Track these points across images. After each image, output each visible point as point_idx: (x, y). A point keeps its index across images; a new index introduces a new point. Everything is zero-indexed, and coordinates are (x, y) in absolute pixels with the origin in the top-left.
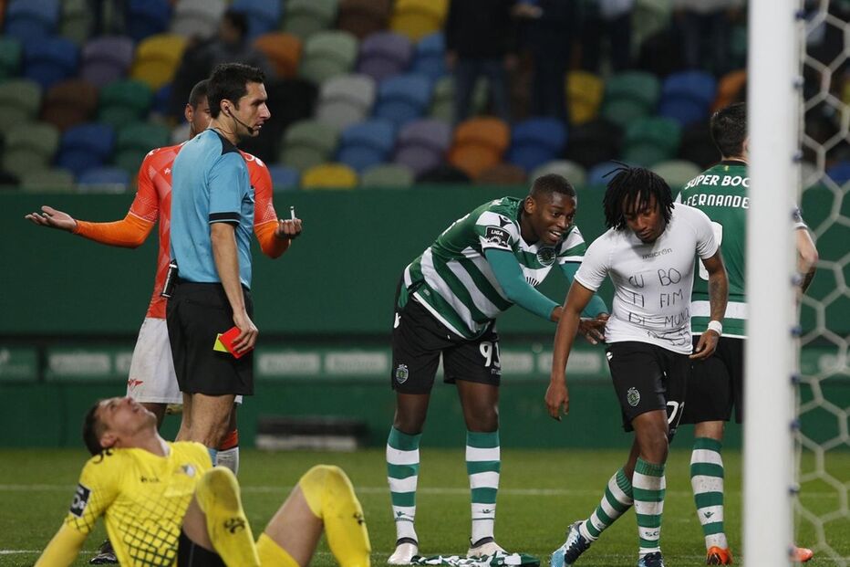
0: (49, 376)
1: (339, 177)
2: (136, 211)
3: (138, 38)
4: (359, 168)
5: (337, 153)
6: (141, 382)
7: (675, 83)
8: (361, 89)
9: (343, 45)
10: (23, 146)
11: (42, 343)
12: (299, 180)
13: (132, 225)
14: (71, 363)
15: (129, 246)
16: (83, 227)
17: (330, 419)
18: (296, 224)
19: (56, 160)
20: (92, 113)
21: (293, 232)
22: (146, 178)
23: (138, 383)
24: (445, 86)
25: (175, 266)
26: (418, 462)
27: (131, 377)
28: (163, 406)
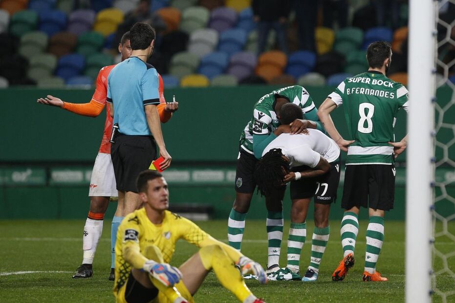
0: (51, 182)
1: (199, 81)
2: (95, 98)
3: (97, 10)
4: (210, 77)
5: (198, 70)
7: (371, 33)
8: (211, 36)
9: (202, 14)
10: (38, 66)
11: (49, 166)
12: (179, 83)
13: (94, 106)
14: (63, 176)
15: (92, 116)
16: (67, 106)
17: (195, 205)
18: (175, 105)
19: (55, 73)
20: (74, 49)
21: (174, 109)
22: (100, 82)
23: (95, 186)
24: (253, 35)
25: (117, 127)
26: (244, 227)
27: (92, 183)
28: (108, 198)
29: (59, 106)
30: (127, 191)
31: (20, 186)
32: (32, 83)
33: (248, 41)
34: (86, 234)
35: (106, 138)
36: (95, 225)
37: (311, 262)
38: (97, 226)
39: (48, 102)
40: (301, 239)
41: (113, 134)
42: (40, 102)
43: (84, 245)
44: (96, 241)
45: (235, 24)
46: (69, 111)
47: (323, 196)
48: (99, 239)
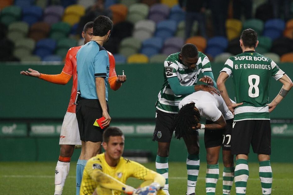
0: (31, 134)
1: (141, 59)
2: (65, 71)
3: (65, 6)
4: (149, 56)
5: (140, 51)
6: (65, 137)
7: (269, 23)
8: (150, 25)
9: (143, 9)
10: (21, 47)
11: (29, 121)
12: (126, 60)
13: (63, 76)
14: (40, 129)
16: (43, 76)
17: (138, 151)
18: (124, 77)
19: (34, 52)
20: (48, 34)
21: (123, 80)
22: (68, 59)
23: (63, 137)
24: (182, 24)
25: (79, 93)
26: (168, 167)
27: (61, 135)
28: (73, 146)
29: (37, 77)
30: (87, 141)
31: (7, 137)
32: (17, 60)
33: (178, 29)
34: (57, 173)
35: (72, 101)
36: (64, 166)
37: (223, 193)
38: (65, 167)
39: (28, 74)
40: (216, 176)
41: (77, 98)
42: (22, 74)
43: (56, 181)
44: (65, 178)
45: (168, 16)
46: (45, 80)
47: (228, 145)
48: (67, 177)
